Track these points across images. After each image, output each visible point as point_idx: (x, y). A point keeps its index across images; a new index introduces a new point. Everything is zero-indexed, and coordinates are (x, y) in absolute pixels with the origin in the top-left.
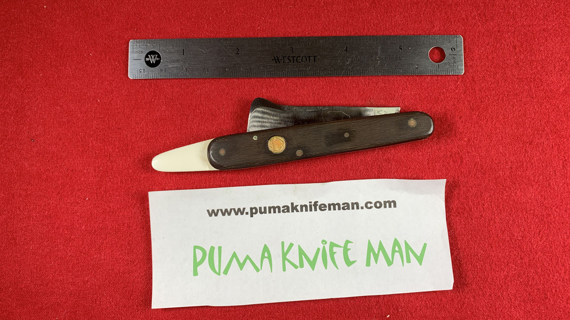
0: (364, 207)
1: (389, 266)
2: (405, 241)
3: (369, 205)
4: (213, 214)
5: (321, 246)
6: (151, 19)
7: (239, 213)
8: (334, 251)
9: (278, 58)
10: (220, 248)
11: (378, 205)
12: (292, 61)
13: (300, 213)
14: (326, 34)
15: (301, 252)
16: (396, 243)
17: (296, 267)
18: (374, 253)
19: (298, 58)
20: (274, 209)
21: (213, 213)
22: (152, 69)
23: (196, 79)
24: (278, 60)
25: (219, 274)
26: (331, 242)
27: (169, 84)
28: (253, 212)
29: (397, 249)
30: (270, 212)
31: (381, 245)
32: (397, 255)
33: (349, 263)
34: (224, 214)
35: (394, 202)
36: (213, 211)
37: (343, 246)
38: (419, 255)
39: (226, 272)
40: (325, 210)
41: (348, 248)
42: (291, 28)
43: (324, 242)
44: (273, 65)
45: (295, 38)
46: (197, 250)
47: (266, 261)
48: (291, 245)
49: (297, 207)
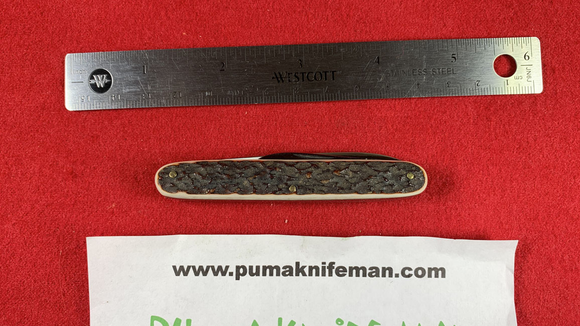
0: (400, 275)
3: (407, 272)
4: (182, 273)
7: (220, 273)
9: (281, 76)
10: (189, 322)
11: (420, 273)
12: (301, 79)
19: (310, 75)
20: (270, 270)
26: (349, 322)
28: (240, 272)
35: (443, 270)
36: (182, 268)
40: (345, 275)
43: (340, 321)
44: (274, 85)
46: (155, 322)
48: (292, 323)
49: (304, 269)
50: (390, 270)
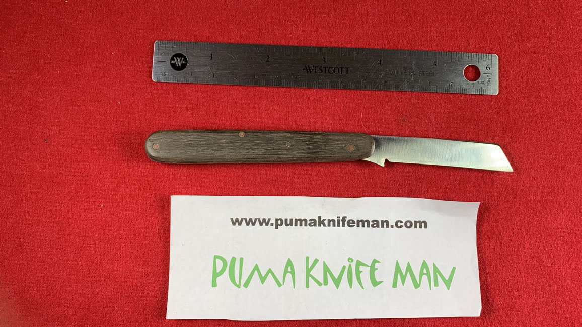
0: (394, 226)
1: (416, 288)
2: (434, 263)
3: (399, 224)
4: (237, 224)
5: (347, 264)
6: (178, 20)
7: (264, 224)
8: (360, 270)
9: (309, 68)
10: (241, 259)
11: (409, 225)
12: (324, 72)
13: (327, 227)
14: (360, 46)
15: (326, 269)
16: (425, 265)
17: (320, 284)
18: (401, 274)
19: (331, 69)
20: (300, 222)
21: (236, 222)
22: (178, 72)
23: (223, 85)
24: (310, 70)
25: (239, 286)
26: (357, 260)
27: (194, 89)
28: (279, 223)
29: (425, 271)
30: (296, 225)
31: (409, 266)
32: (425, 277)
33: (375, 283)
34: (248, 224)
35: (425, 223)
36: (237, 220)
37: (370, 265)
38: (447, 279)
39: (246, 285)
40: (354, 226)
41: (375, 267)
42: (324, 37)
43: (350, 260)
44: (304, 74)
45: (328, 48)
46: (217, 259)
47: (289, 276)
48: (316, 261)
49: (325, 222)
50: (387, 222)
